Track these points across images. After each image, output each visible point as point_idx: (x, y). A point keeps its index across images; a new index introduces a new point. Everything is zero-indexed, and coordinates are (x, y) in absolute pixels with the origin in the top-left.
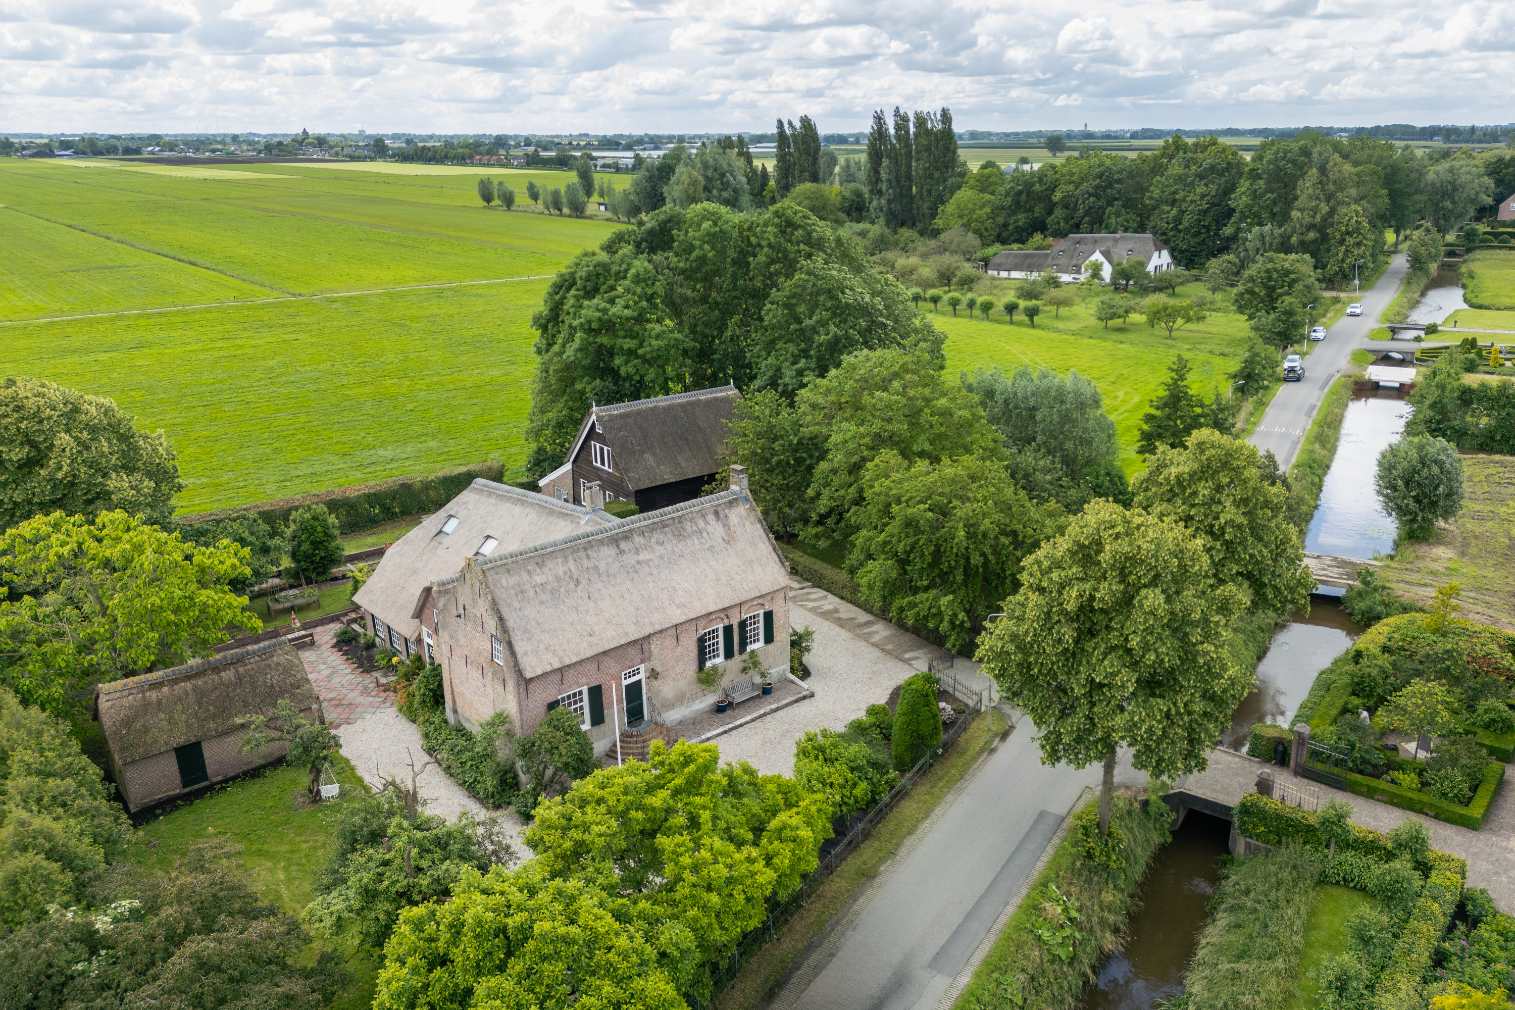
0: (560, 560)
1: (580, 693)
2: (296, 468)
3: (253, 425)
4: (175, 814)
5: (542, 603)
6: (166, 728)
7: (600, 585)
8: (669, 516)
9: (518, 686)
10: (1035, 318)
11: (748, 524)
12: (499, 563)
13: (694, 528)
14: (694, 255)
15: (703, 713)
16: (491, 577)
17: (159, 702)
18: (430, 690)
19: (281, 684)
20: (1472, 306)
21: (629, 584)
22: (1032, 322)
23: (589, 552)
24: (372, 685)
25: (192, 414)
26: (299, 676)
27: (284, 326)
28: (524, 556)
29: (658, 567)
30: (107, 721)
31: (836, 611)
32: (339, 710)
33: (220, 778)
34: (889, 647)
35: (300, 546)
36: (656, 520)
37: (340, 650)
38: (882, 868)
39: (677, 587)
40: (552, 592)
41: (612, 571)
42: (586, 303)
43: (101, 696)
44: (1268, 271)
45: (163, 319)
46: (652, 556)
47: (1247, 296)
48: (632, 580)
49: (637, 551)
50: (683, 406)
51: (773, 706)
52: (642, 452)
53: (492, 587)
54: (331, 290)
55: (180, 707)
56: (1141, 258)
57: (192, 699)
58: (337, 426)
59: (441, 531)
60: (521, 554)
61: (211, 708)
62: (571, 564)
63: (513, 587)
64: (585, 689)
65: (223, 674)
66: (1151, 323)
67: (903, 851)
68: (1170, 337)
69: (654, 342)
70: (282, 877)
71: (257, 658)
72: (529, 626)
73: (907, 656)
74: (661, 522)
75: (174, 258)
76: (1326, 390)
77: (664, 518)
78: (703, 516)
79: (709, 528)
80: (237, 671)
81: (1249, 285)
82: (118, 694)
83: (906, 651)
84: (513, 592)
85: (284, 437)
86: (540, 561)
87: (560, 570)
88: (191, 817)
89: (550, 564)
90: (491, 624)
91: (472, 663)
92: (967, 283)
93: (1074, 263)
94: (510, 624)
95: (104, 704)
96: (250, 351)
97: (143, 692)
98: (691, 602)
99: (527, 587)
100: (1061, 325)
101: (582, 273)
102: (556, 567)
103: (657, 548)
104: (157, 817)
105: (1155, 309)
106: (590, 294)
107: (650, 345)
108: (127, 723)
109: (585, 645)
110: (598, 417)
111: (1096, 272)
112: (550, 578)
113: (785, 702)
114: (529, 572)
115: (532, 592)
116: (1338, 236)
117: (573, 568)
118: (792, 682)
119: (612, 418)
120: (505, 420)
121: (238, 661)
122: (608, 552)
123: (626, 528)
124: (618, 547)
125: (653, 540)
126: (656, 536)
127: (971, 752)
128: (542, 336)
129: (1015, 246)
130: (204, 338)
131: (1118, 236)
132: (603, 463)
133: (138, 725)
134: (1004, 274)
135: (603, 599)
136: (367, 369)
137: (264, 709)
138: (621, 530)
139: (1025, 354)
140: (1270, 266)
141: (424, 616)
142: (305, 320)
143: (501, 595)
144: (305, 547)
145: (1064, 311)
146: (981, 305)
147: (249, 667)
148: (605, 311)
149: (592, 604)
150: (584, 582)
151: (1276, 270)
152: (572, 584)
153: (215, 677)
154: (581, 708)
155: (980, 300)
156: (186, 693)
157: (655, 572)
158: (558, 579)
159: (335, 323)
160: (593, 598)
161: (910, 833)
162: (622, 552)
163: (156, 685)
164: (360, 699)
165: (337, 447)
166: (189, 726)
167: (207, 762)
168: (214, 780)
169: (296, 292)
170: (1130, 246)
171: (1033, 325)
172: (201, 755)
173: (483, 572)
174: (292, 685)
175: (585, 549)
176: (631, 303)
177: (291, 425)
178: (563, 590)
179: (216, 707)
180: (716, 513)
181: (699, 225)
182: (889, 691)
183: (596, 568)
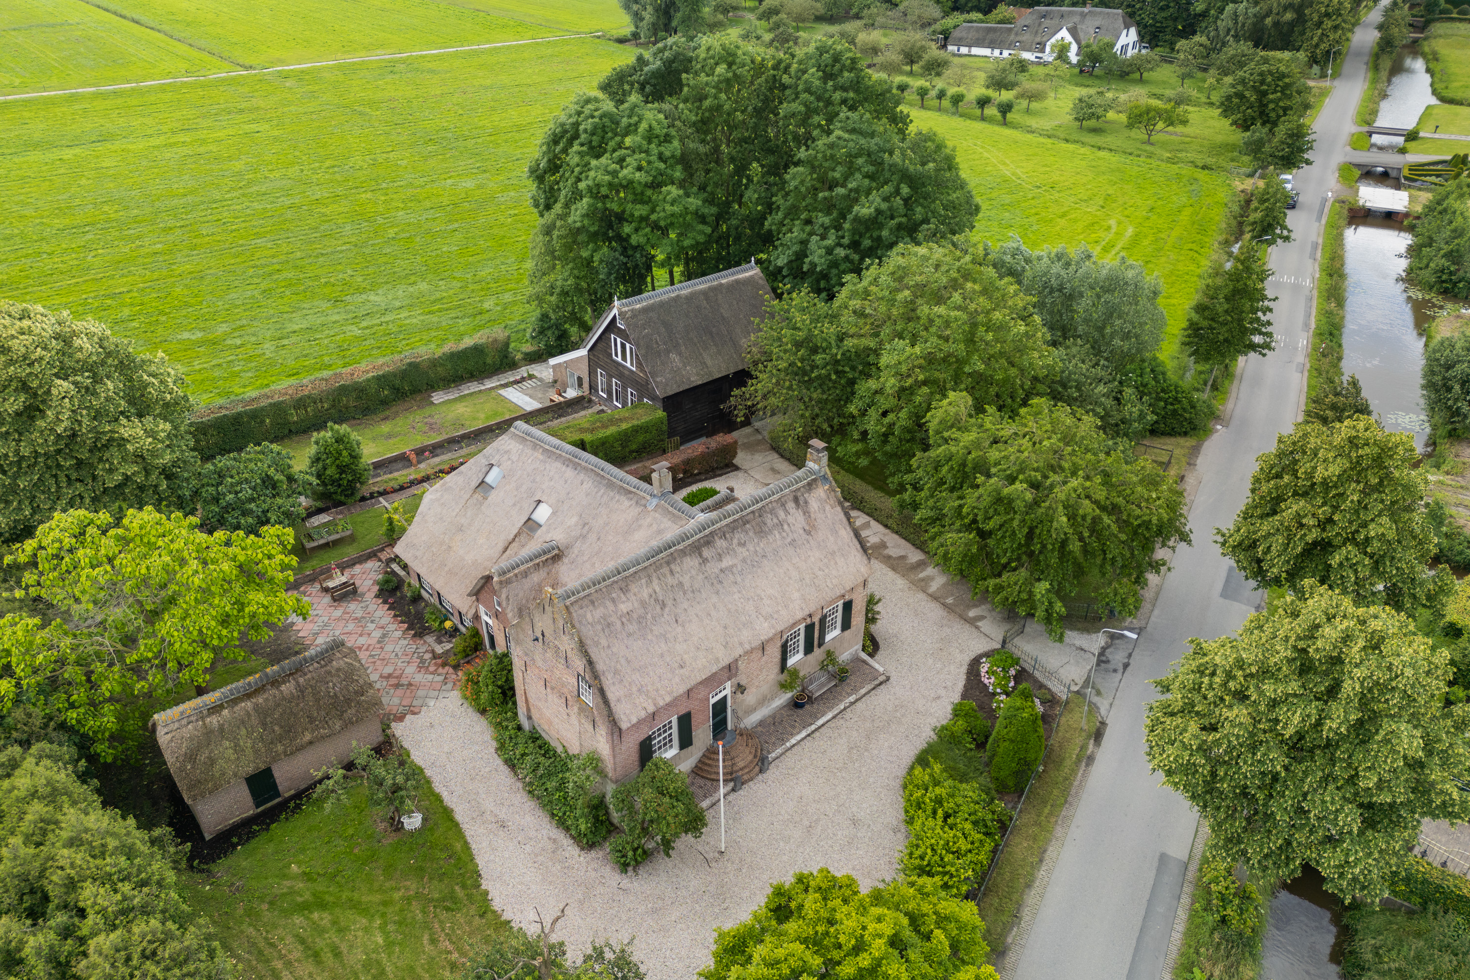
0: (643, 581)
1: (670, 722)
2: (290, 320)
3: (236, 256)
4: (254, 843)
5: (629, 635)
6: (233, 757)
7: (685, 605)
8: (749, 510)
9: (612, 734)
10: (1009, 115)
11: (828, 508)
12: (582, 594)
13: (775, 520)
14: (707, 103)
15: (783, 707)
16: (576, 612)
17: (221, 728)
18: (499, 687)
19: (345, 692)
20: (1443, 100)
21: (715, 599)
22: (1004, 118)
23: (673, 566)
24: (428, 656)
25: (171, 238)
26: (361, 682)
27: (241, 111)
28: (608, 582)
29: (741, 573)
30: (169, 758)
31: (883, 545)
32: (400, 692)
33: (292, 792)
34: (950, 601)
35: (325, 469)
36: (736, 517)
37: (385, 602)
38: (1009, 940)
39: (763, 594)
40: (641, 620)
41: (696, 586)
42: (594, 163)
43: (159, 728)
44: (1261, 74)
45: (119, 101)
46: (735, 561)
47: (1236, 100)
48: (717, 593)
49: (720, 557)
50: (704, 293)
51: (852, 699)
52: (668, 351)
53: (577, 625)
54: (281, 62)
55: (243, 732)
56: (1107, 39)
57: (254, 721)
58: (321, 259)
59: (483, 482)
60: (604, 580)
61: (276, 728)
62: (655, 584)
63: (599, 622)
64: (674, 719)
65: (283, 688)
66: (1130, 126)
67: (1026, 913)
68: (1149, 142)
69: (668, 207)
70: (380, 941)
71: (316, 665)
72: (619, 666)
73: (972, 613)
74: (741, 518)
75: (115, 13)
76: (1323, 222)
77: (745, 513)
78: (783, 505)
79: (790, 519)
80: (297, 682)
81: (1240, 88)
82: (177, 725)
83: (969, 607)
84: (599, 627)
85: (270, 274)
86: (623, 585)
87: (645, 593)
88: (270, 848)
89: (634, 588)
90: (579, 664)
91: (553, 689)
92: (935, 68)
93: (1038, 40)
94: (600, 666)
95: (163, 738)
96: (213, 148)
97: (203, 719)
98: (778, 612)
99: (613, 619)
100: (1033, 122)
101: (587, 125)
102: (641, 590)
103: (740, 550)
104: (234, 846)
105: (1136, 111)
106: (597, 151)
107: (664, 210)
108: (191, 757)
109: (677, 679)
110: (619, 309)
111: (1062, 52)
112: (636, 605)
113: (863, 691)
114: (613, 601)
115: (619, 623)
116: (1315, 17)
117: (657, 589)
118: (864, 662)
119: (635, 314)
120: (491, 255)
121: (297, 670)
122: (691, 562)
123: (707, 532)
124: (701, 555)
125: (735, 541)
126: (738, 536)
127: (1068, 763)
128: (539, 188)
129: (975, 15)
130: (165, 128)
131: (1086, 10)
132: (624, 357)
133: (203, 757)
134: (964, 50)
135: (690, 621)
136: (338, 177)
137: (330, 723)
138: (702, 535)
139: (1005, 164)
140: (1265, 68)
141: (482, 596)
142: (262, 104)
143: (588, 632)
144: (331, 471)
145: (1034, 105)
146: (952, 97)
147: (309, 676)
148: (614, 173)
149: (679, 629)
150: (669, 603)
151: (1270, 73)
152: (658, 608)
153: (274, 691)
154: (670, 735)
155: (952, 91)
156: (248, 714)
157: (739, 579)
158: (643, 604)
159: (292, 108)
160: (680, 620)
161: (1029, 886)
162: (705, 561)
163: (215, 709)
164: (419, 678)
165: (327, 290)
166: (256, 752)
167: (277, 781)
168: (287, 795)
169: (247, 63)
170: (1097, 24)
171: (1005, 123)
172: (272, 776)
173: (567, 607)
174: (356, 692)
175: (668, 563)
176: (644, 164)
177: (273, 257)
178: (649, 616)
179: (281, 727)
180: (796, 500)
181: (713, 69)
182: (964, 669)
183: (681, 584)
